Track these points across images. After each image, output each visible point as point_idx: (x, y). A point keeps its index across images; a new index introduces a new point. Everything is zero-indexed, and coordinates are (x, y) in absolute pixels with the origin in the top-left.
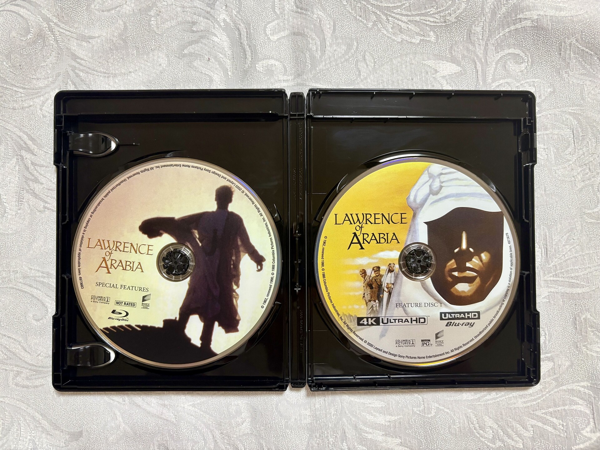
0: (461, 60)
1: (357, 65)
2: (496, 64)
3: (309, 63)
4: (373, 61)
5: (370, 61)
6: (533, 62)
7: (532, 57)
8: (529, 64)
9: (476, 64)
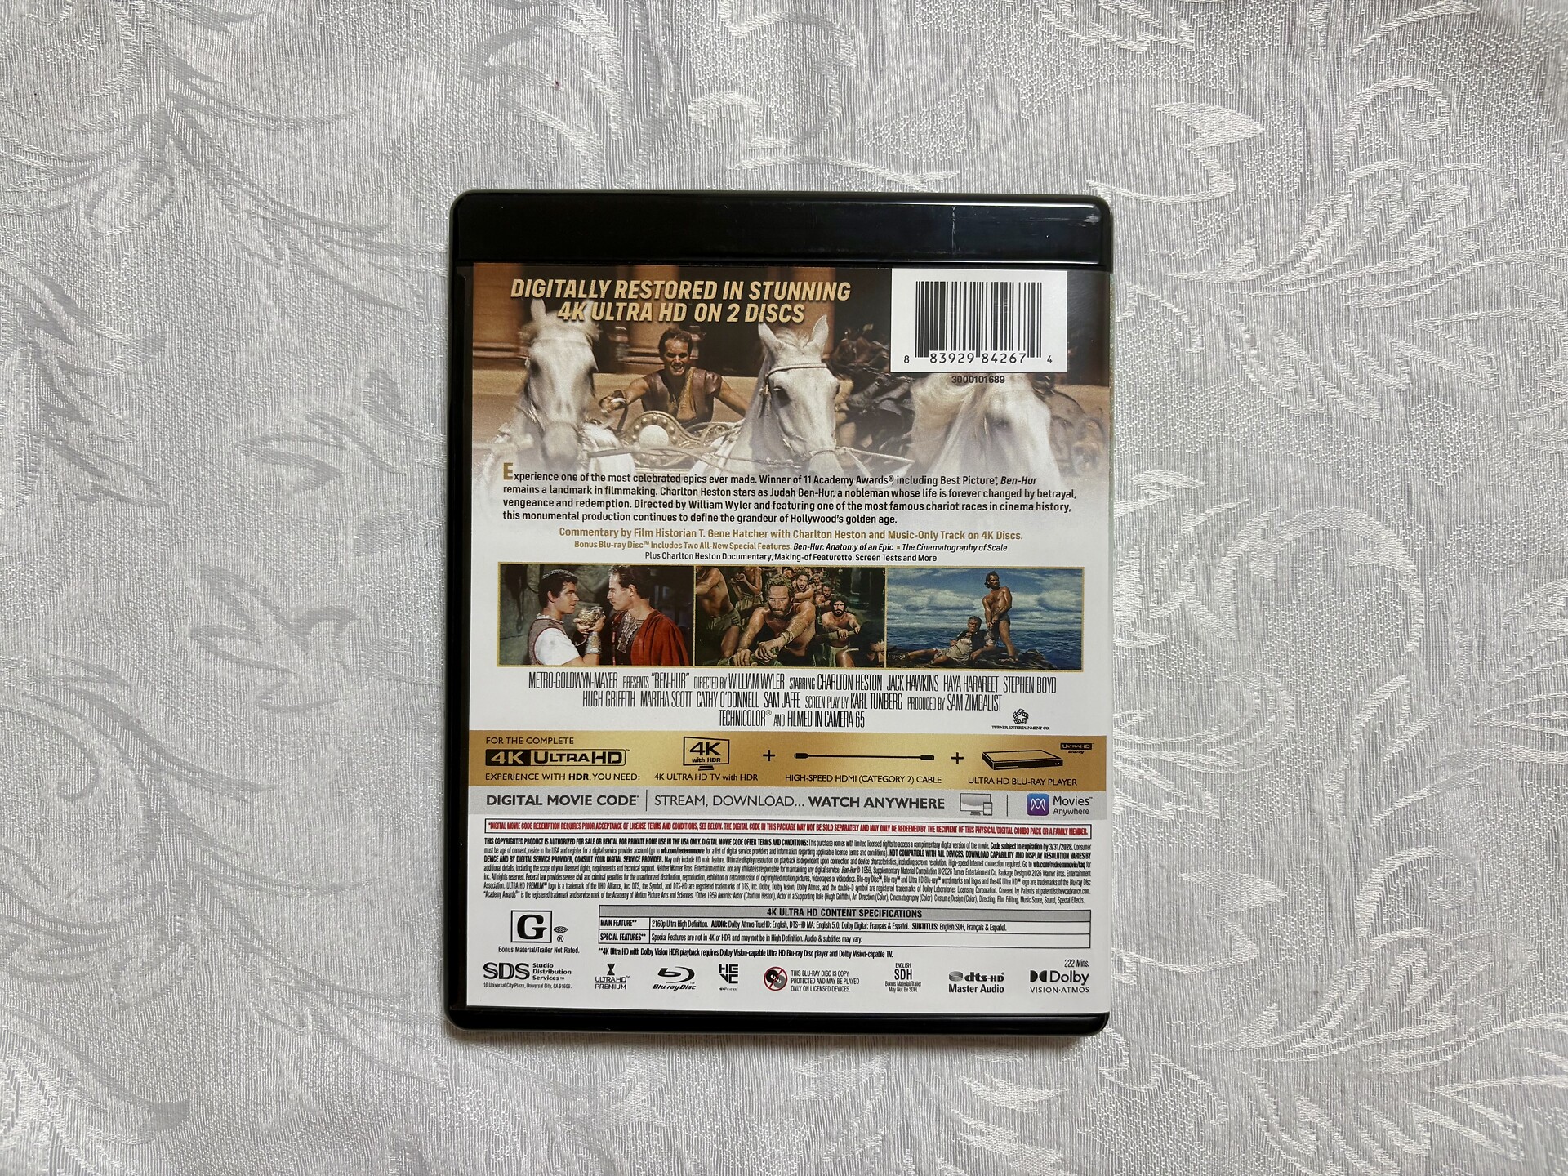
0: (1264, 103)
1: (969, 111)
2: (1363, 119)
3: (836, 102)
4: (1015, 100)
5: (1007, 101)
6: (1463, 115)
7: (1461, 100)
8: (1453, 119)
9: (1305, 116)
